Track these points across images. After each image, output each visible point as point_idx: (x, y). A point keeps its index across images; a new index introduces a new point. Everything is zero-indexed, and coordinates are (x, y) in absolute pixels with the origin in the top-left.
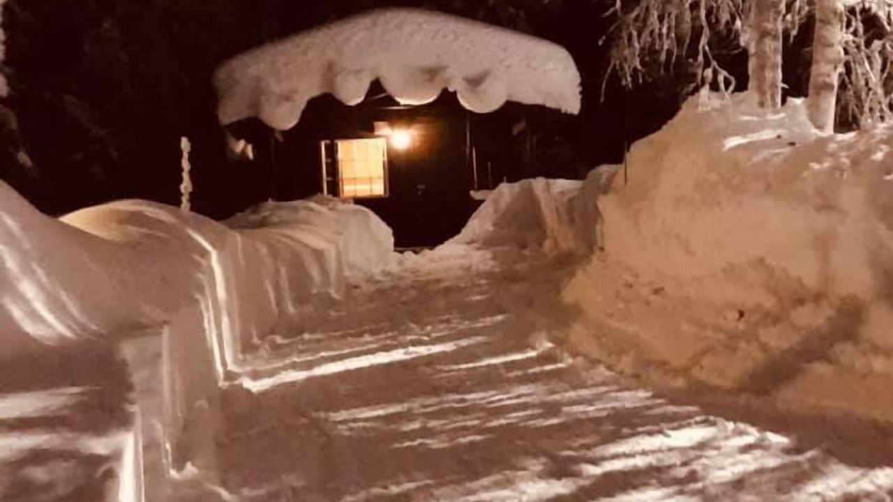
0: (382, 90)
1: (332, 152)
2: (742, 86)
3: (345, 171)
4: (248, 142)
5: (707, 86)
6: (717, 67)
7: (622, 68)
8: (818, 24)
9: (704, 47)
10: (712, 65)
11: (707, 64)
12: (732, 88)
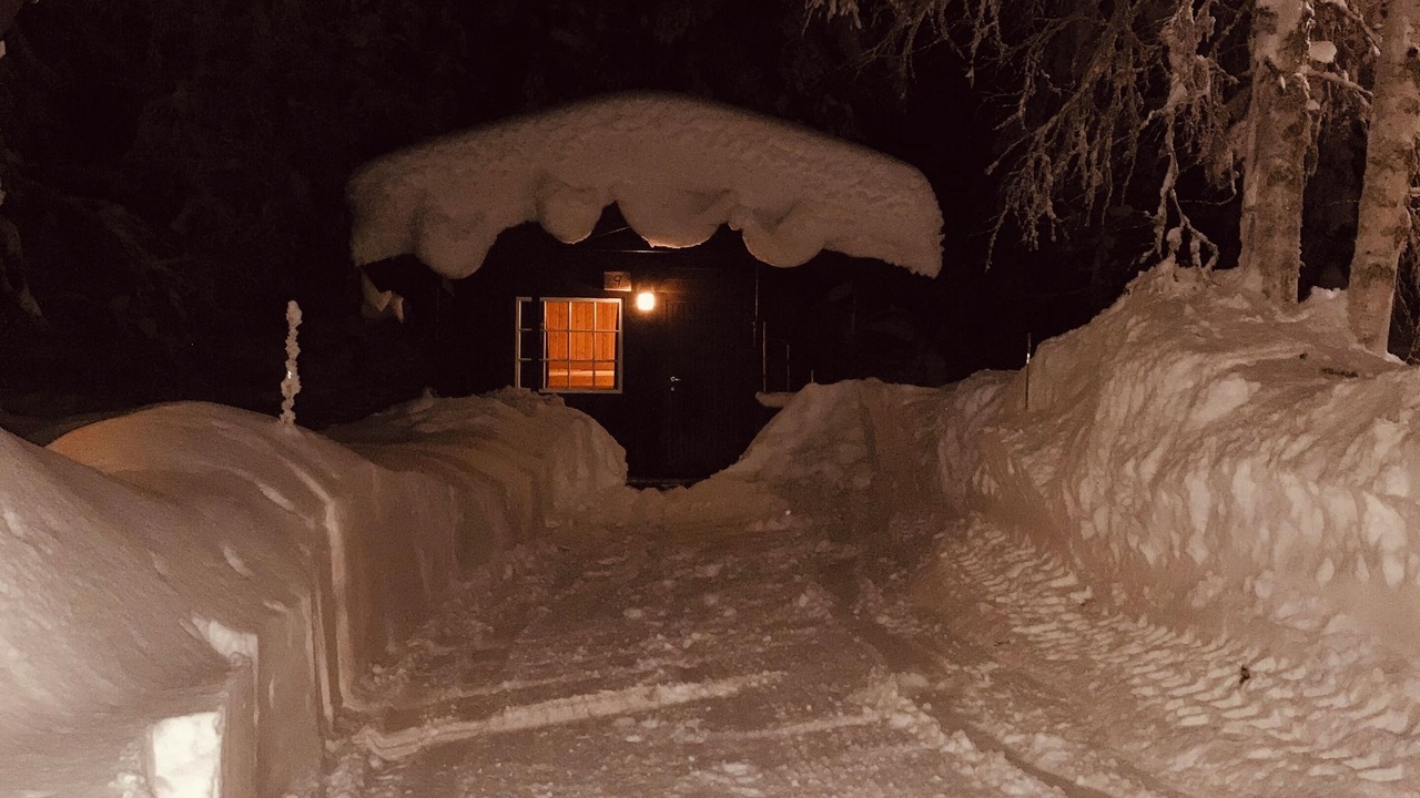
0: (621, 221)
1: (534, 316)
2: (1228, 261)
3: (553, 349)
4: (398, 292)
5: (1172, 257)
6: (1190, 227)
7: (1024, 216)
8: (1370, 168)
9: (1168, 193)
10: (1183, 224)
11: (1173, 221)
12: (1213, 261)
